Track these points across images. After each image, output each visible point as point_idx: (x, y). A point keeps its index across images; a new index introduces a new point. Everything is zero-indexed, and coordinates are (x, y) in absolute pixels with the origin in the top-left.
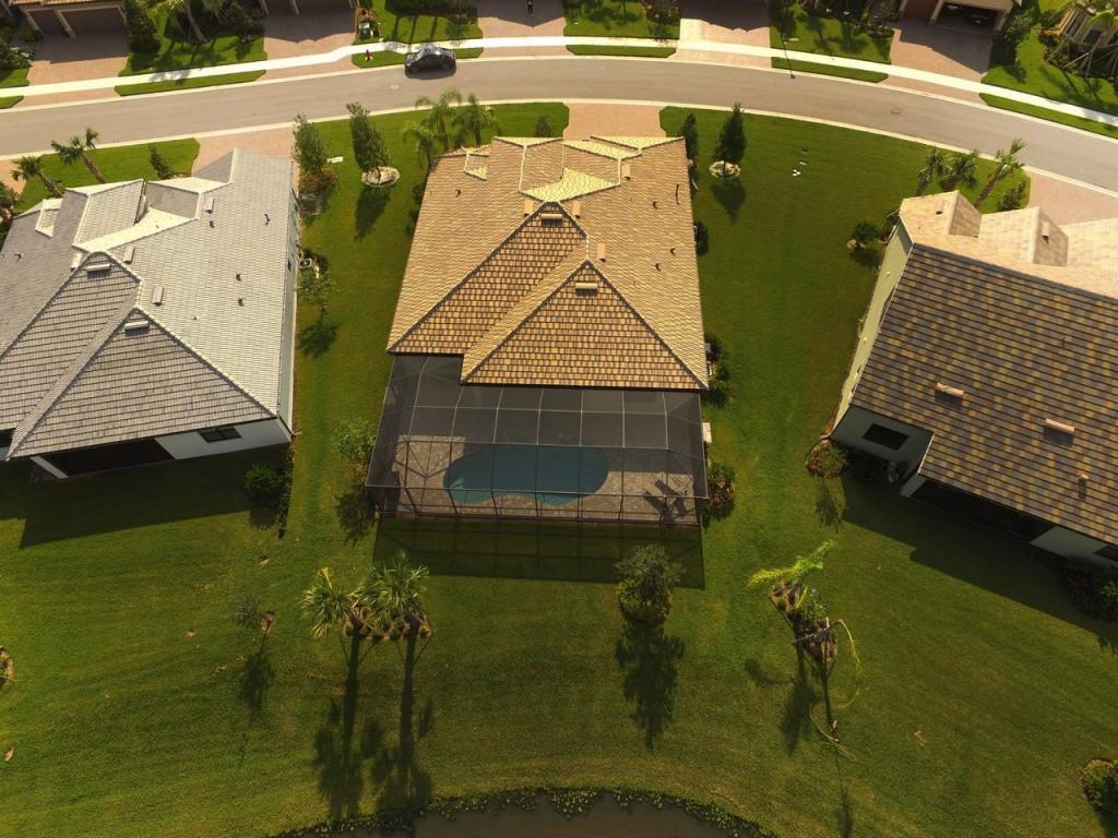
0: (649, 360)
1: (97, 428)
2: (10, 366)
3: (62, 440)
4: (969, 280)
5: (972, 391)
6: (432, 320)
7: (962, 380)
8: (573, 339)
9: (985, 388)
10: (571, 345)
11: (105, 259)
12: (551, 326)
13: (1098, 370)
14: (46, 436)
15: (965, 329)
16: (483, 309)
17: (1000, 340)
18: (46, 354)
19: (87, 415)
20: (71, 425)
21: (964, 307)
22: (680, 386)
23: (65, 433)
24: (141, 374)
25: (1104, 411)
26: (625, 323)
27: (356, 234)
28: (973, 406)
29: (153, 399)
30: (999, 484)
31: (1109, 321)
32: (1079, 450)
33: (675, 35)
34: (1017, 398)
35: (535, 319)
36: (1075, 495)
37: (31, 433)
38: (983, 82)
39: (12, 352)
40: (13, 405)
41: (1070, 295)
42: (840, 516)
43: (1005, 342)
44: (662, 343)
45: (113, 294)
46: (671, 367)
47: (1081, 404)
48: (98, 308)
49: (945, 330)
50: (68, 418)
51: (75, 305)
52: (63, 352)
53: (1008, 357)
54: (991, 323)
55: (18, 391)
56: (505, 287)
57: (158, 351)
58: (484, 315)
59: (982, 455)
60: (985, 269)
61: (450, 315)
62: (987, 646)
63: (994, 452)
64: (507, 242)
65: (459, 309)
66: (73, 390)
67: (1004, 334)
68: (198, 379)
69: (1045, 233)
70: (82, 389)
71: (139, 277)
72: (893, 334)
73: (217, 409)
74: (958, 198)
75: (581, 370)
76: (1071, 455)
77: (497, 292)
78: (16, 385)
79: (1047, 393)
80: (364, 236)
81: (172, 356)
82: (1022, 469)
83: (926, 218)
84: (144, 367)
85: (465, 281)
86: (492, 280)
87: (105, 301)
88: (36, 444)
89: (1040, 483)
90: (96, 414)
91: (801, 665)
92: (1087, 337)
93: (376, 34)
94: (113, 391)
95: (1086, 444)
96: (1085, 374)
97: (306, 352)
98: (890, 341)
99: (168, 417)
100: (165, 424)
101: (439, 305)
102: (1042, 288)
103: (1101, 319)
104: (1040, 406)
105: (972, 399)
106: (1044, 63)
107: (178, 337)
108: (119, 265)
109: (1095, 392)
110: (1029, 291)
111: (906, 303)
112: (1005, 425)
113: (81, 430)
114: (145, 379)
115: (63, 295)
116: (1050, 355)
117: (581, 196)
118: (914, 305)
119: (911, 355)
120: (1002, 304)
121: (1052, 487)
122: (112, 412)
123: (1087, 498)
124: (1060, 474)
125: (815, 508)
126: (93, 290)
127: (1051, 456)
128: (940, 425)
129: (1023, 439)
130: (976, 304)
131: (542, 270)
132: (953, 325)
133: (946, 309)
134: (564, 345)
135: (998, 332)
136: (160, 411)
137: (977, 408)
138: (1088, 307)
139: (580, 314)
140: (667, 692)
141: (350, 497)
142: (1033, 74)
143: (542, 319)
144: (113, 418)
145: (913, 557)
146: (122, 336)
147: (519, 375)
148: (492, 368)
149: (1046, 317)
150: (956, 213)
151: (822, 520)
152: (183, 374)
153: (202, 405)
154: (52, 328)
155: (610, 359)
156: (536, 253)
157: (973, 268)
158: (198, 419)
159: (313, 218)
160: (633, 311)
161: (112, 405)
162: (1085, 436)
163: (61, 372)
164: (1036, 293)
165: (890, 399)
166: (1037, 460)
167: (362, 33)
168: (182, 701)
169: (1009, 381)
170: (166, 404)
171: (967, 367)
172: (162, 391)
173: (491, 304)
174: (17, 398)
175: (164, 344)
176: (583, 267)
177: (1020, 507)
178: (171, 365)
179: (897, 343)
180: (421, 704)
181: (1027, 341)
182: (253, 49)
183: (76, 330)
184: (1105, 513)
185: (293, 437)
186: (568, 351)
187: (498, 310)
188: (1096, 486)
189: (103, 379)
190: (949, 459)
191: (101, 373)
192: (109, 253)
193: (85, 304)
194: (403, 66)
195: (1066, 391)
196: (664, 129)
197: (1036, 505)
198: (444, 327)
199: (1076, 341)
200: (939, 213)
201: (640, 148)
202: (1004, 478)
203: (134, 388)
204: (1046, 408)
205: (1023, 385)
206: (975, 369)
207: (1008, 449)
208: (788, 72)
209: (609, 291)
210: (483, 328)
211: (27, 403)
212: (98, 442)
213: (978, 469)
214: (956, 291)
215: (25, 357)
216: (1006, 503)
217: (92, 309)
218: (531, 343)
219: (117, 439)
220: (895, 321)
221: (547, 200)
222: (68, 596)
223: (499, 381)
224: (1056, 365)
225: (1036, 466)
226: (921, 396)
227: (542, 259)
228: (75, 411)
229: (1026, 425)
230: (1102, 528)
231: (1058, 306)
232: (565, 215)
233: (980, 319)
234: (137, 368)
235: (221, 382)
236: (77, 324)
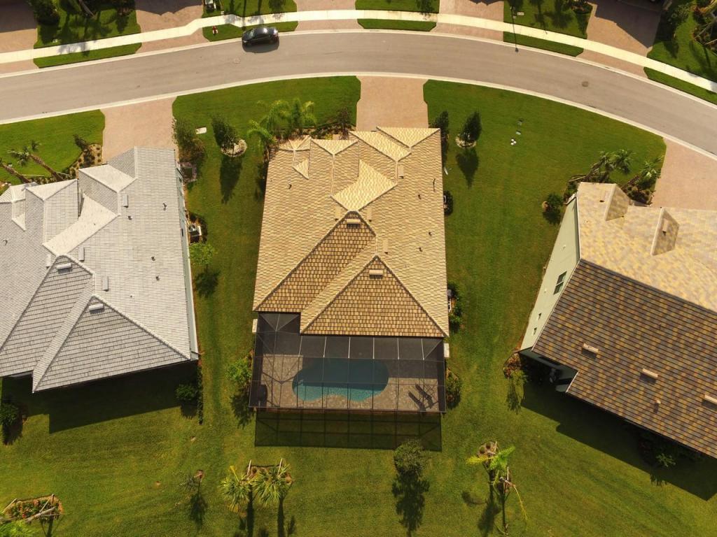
0: (414, 319)
1: (84, 371)
2: (21, 332)
3: (63, 380)
4: (611, 285)
5: (604, 350)
6: (280, 291)
7: (599, 343)
8: (368, 306)
9: (611, 348)
10: (366, 310)
11: (67, 260)
12: (354, 298)
13: (677, 344)
14: (54, 377)
15: (605, 314)
16: (311, 284)
17: (624, 322)
18: (42, 324)
19: (76, 364)
20: (67, 370)
21: (606, 301)
22: (432, 335)
23: (64, 375)
24: (104, 337)
25: (676, 367)
26: (400, 297)
27: (222, 197)
28: (602, 358)
29: (114, 352)
30: (611, 401)
31: (689, 316)
32: (658, 387)
33: (436, 10)
34: (629, 356)
35: (344, 294)
36: (652, 410)
37: (44, 376)
38: (649, 56)
39: (21, 324)
40: (28, 356)
41: (669, 299)
42: (519, 404)
43: (627, 323)
44: (422, 309)
45: (77, 283)
46: (427, 323)
47: (664, 362)
48: (68, 293)
49: (593, 313)
50: (65, 366)
51: (54, 291)
52: (52, 322)
53: (627, 332)
54: (621, 312)
55: (30, 347)
56: (324, 269)
57: (113, 323)
58: (312, 288)
59: (604, 385)
60: (622, 278)
61: (291, 287)
62: (592, 483)
63: (611, 384)
64: (325, 239)
65: (296, 284)
66: (64, 349)
67: (627, 319)
68: (140, 339)
69: (665, 230)
70: (69, 348)
71: (92, 272)
72: (561, 313)
73: (154, 357)
74: (615, 190)
75: (373, 326)
76: (654, 389)
77: (320, 272)
78: (28, 344)
79: (646, 354)
80: (228, 200)
81: (121, 325)
82: (625, 394)
83: (593, 204)
84: (105, 333)
85: (299, 265)
86: (316, 265)
87: (72, 288)
88: (48, 382)
89: (634, 403)
90: (81, 363)
91: (492, 494)
92: (674, 324)
93: (218, 7)
94: (89, 349)
95: (663, 384)
96: (670, 346)
97: (200, 294)
98: (560, 317)
99: (125, 362)
100: (125, 367)
101: (283, 281)
102: (654, 293)
103: (685, 314)
104: (641, 361)
105: (603, 354)
106: (693, 38)
107: (123, 313)
108: (77, 264)
109: (673, 356)
110: (646, 294)
111: (572, 295)
112: (619, 370)
113: (74, 373)
114: (107, 341)
115: (45, 285)
116: (651, 333)
117: (372, 202)
118: (576, 297)
119: (571, 326)
120: (629, 301)
121: (640, 405)
122: (91, 361)
123: (658, 413)
124: (645, 399)
125: (506, 398)
126: (63, 281)
127: (642, 389)
128: (582, 367)
129: (628, 378)
130: (613, 299)
131: (348, 258)
132: (598, 311)
133: (595, 301)
134: (362, 310)
135: (624, 317)
136: (120, 359)
137: (605, 359)
138: (678, 307)
139: (372, 290)
140: (419, 509)
141: (238, 397)
142: (684, 50)
143: (349, 294)
144: (92, 365)
145: (559, 429)
146: (89, 314)
147: (336, 329)
148: (319, 324)
149: (653, 311)
150: (613, 202)
151: (509, 406)
152: (131, 336)
153: (145, 354)
154: (42, 307)
155: (390, 318)
156: (343, 246)
157: (614, 277)
158: (143, 363)
159: (192, 183)
160: (405, 289)
161: (90, 357)
162: (663, 380)
163: (54, 334)
164: (650, 296)
165: (555, 351)
166: (634, 390)
167: (208, 7)
168: (159, 522)
169: (626, 346)
170: (123, 355)
171: (602, 335)
172: (119, 347)
173: (316, 280)
174: (30, 352)
175: (115, 318)
176: (374, 259)
177: (620, 414)
178: (122, 331)
179: (564, 318)
180: (287, 520)
181: (639, 324)
182: (130, 22)
183: (58, 308)
184: (666, 421)
185: (199, 356)
186: (365, 314)
187: (321, 284)
188: (664, 407)
189: (81, 341)
190: (585, 386)
191: (79, 338)
192: (69, 256)
193: (60, 290)
194: (240, 40)
195: (657, 354)
196: (427, 103)
197: (629, 414)
198: (288, 295)
199: (668, 326)
200: (601, 201)
201: (410, 146)
202: (614, 398)
203: (101, 346)
204: (644, 363)
205: (633, 349)
206: (607, 338)
207: (619, 383)
208: (513, 46)
209: (390, 275)
210: (312, 295)
211: (37, 355)
212: (85, 379)
213: (600, 392)
214: (603, 290)
215: (29, 326)
216: (613, 411)
217: (65, 294)
218: (342, 309)
219: (97, 377)
220: (564, 305)
221: (350, 210)
222: (85, 463)
223: (323, 333)
224: (654, 339)
225: (633, 393)
226: (573, 350)
227: (348, 250)
228: (68, 361)
229: (631, 371)
230: (662, 428)
231: (661, 305)
232: (362, 220)
233: (614, 309)
234: (101, 334)
235: (154, 340)
236: (57, 304)
